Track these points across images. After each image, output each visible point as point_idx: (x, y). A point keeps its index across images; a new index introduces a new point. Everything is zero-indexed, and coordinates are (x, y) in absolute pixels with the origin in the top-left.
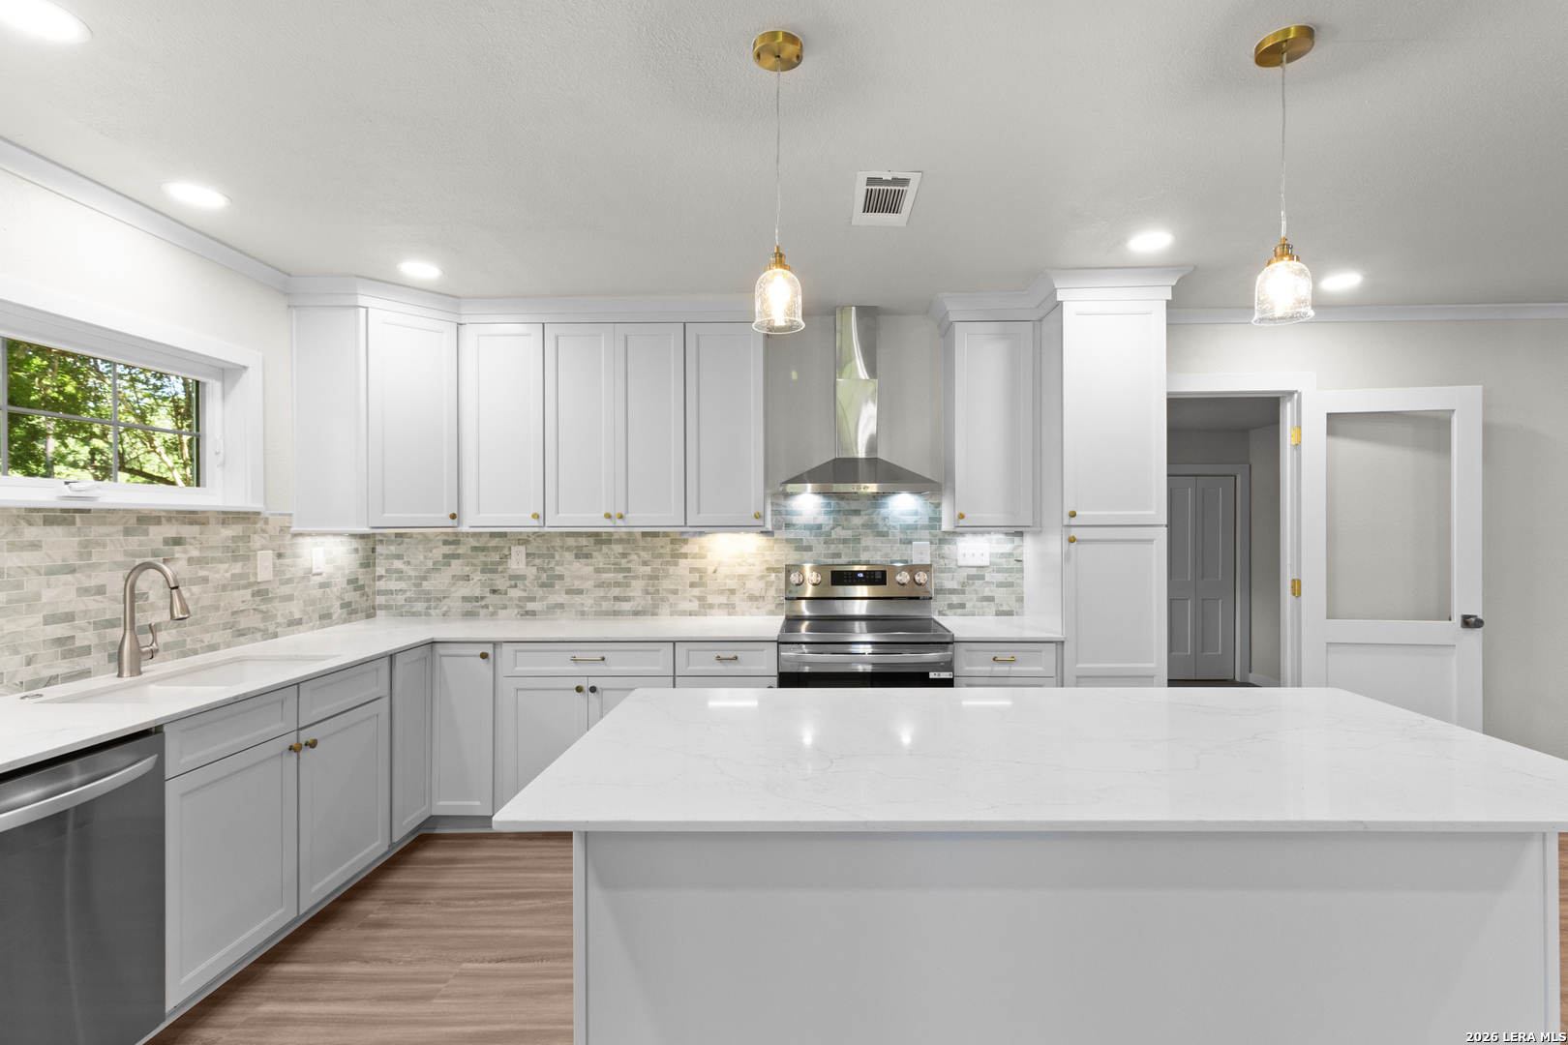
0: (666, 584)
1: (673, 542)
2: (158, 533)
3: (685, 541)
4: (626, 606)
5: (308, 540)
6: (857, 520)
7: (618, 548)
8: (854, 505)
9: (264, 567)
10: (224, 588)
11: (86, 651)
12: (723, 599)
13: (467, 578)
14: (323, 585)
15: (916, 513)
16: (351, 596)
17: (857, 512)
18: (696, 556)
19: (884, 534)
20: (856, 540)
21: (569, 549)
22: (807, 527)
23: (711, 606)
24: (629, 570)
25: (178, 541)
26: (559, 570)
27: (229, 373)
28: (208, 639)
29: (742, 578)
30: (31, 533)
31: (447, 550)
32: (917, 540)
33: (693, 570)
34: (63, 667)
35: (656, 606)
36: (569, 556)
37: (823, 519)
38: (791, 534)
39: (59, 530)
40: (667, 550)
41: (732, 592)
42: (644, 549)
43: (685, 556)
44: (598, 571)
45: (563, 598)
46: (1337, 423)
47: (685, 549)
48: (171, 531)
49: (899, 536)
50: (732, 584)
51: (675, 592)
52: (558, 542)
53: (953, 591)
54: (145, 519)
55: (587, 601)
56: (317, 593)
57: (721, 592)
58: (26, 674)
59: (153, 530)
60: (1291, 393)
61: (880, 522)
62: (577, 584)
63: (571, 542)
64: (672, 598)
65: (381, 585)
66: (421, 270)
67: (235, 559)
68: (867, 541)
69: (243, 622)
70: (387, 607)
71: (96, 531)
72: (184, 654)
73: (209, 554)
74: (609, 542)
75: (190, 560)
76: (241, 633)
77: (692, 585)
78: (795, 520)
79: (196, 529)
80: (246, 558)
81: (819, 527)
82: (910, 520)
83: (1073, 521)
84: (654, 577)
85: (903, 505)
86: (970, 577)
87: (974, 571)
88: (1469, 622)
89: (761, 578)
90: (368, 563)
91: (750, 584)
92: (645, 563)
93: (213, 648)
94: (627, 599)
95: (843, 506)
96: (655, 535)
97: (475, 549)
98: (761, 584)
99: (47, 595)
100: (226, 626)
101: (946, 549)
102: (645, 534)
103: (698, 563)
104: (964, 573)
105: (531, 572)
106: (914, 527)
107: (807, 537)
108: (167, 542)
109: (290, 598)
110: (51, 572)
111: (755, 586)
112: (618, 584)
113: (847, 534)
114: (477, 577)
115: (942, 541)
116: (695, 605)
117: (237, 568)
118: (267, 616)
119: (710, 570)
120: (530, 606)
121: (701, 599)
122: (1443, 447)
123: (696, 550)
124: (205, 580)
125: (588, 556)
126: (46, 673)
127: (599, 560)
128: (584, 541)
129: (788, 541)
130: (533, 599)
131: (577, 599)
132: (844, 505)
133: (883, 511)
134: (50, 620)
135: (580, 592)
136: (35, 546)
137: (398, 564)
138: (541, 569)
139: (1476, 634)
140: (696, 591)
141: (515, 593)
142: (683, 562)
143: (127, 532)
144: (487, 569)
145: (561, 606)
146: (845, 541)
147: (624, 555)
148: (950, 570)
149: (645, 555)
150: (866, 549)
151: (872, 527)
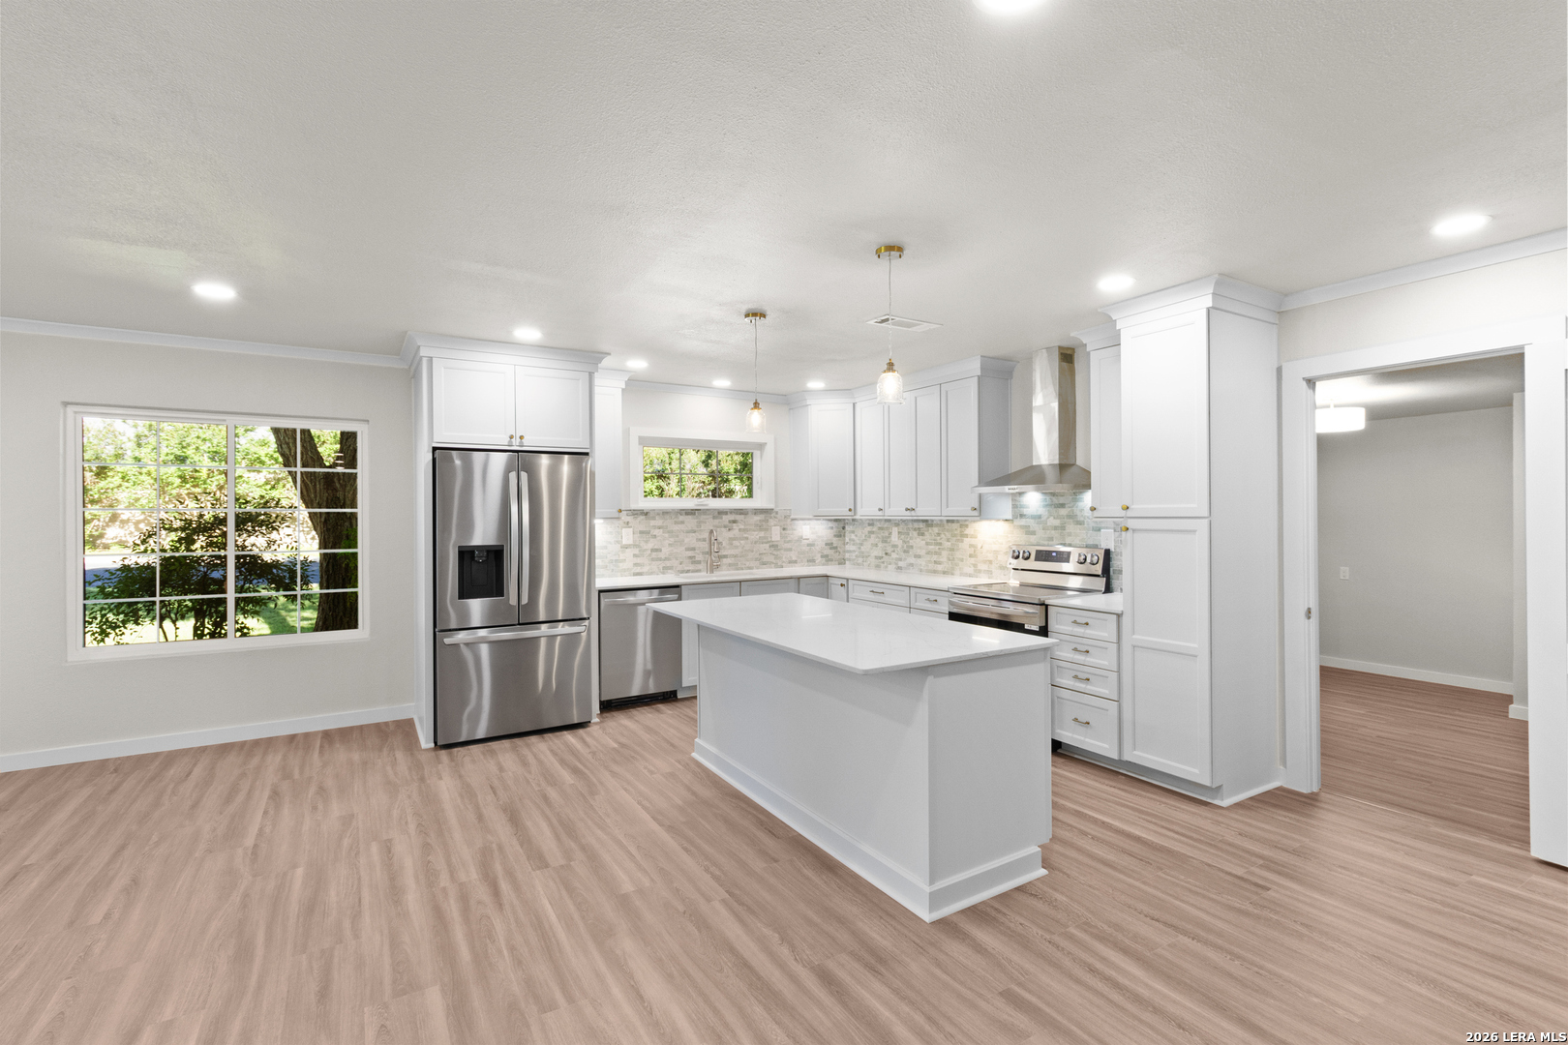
0: (958, 555)
1: (961, 527)
2: (726, 518)
3: (967, 526)
4: (940, 568)
5: (801, 522)
6: (1063, 512)
7: (936, 530)
8: (1061, 500)
9: (776, 534)
10: (756, 543)
11: (699, 562)
12: (987, 566)
13: (876, 545)
14: (808, 545)
16: (827, 551)
17: (1062, 506)
18: (972, 536)
19: (1079, 523)
20: (1063, 528)
21: (915, 530)
22: (1034, 517)
23: (980, 571)
24: (940, 544)
25: (734, 522)
26: (911, 542)
27: (761, 446)
28: (748, 564)
29: (996, 552)
30: (681, 518)
31: (869, 528)
32: (1104, 528)
33: (971, 546)
34: (691, 567)
35: (953, 569)
36: (915, 534)
37: (1042, 511)
38: (1023, 522)
39: (690, 517)
40: (958, 532)
41: (991, 562)
42: (948, 531)
43: (966, 536)
44: (927, 544)
45: (912, 560)
47: (967, 531)
48: (732, 517)
49: (1092, 524)
50: (990, 557)
51: (962, 560)
52: (910, 526)
54: (721, 513)
55: (922, 562)
56: (807, 549)
57: (985, 562)
58: (680, 568)
59: (724, 517)
61: (1078, 513)
62: (919, 552)
63: (916, 525)
64: (960, 563)
65: (848, 547)
67: (761, 530)
68: (1070, 527)
69: (765, 559)
70: (849, 560)
71: (703, 517)
72: (737, 569)
73: (747, 527)
74: (932, 526)
75: (740, 530)
76: (764, 564)
77: (971, 556)
78: (1025, 511)
79: (743, 516)
80: (766, 530)
81: (1040, 517)
84: (952, 550)
89: (1006, 553)
90: (840, 535)
91: (1000, 557)
92: (948, 540)
93: (750, 568)
94: (940, 563)
95: (1056, 503)
96: (953, 521)
97: (880, 528)
98: (1006, 557)
99: (686, 540)
100: (756, 559)
102: (948, 521)
103: (973, 542)
105: (900, 543)
107: (1033, 524)
108: (730, 522)
109: (790, 550)
110: (688, 532)
111: (1002, 559)
112: (936, 553)
113: (1057, 522)
114: (880, 545)
116: (971, 570)
117: (762, 534)
118: (777, 557)
119: (979, 547)
120: (901, 564)
121: (975, 566)
123: (972, 533)
124: (747, 538)
125: (923, 534)
126: (686, 568)
127: (928, 537)
128: (921, 525)
129: (1022, 527)
130: (900, 560)
131: (919, 561)
132: (1055, 500)
133: (1080, 504)
134: (688, 549)
135: (919, 557)
136: (683, 522)
137: (853, 536)
138: (904, 542)
140: (972, 560)
141: (894, 555)
142: (966, 540)
143: (714, 518)
144: (885, 541)
145: (912, 565)
146: (1056, 528)
147: (939, 534)
149: (948, 535)
150: (1070, 534)
151: (1071, 516)
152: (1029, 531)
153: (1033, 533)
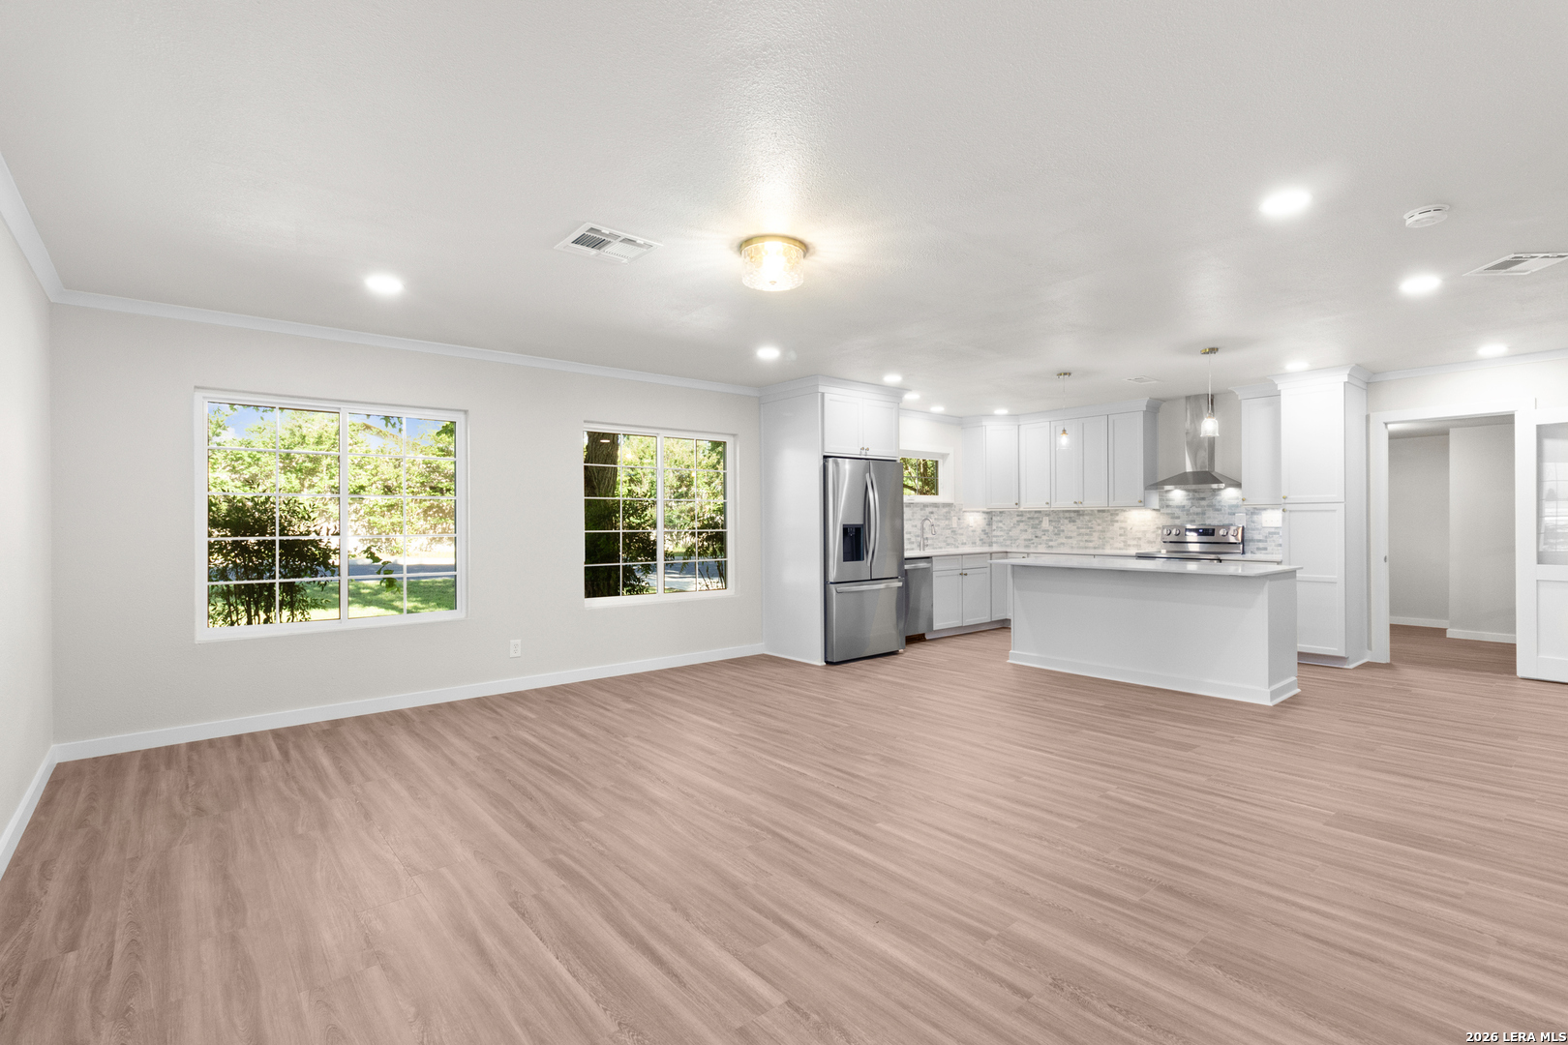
0: (1108, 535)
1: (1112, 515)
2: (927, 511)
3: (1117, 514)
4: (1091, 544)
5: (968, 514)
6: (1203, 503)
7: (1087, 518)
8: (1202, 495)
9: (954, 523)
10: (944, 529)
11: (913, 543)
12: (1135, 542)
13: (1026, 531)
14: (973, 531)
15: (1237, 498)
16: (983, 536)
17: (1203, 499)
18: (1122, 522)
19: (1218, 510)
20: (1204, 513)
21: (1066, 518)
22: (1178, 507)
23: (1129, 545)
24: (1092, 528)
25: (932, 513)
26: (1062, 528)
27: (944, 456)
29: (1144, 532)
31: (1018, 518)
32: (1238, 512)
33: (1121, 528)
35: (1104, 545)
36: (1066, 521)
37: (1186, 503)
38: (1169, 511)
40: (1109, 518)
41: (1140, 539)
42: (1099, 518)
43: (1117, 521)
44: (1078, 528)
45: (1064, 540)
46: (1544, 432)
47: (1117, 518)
48: (930, 510)
49: (1228, 511)
50: (1139, 535)
51: (1112, 538)
52: (1061, 515)
53: (1260, 541)
54: (925, 506)
55: (1074, 542)
56: (971, 534)
57: (1134, 539)
61: (1217, 504)
62: (1070, 534)
63: (1067, 515)
64: (1111, 541)
65: (995, 533)
66: (1002, 411)
67: (946, 519)
68: (1210, 513)
69: (949, 541)
70: (996, 543)
72: (933, 548)
73: (939, 517)
74: (1083, 515)
75: (935, 519)
76: (948, 545)
77: (1121, 535)
78: (1171, 503)
79: (936, 509)
80: (949, 519)
81: (1184, 507)
82: (1234, 502)
83: (1287, 501)
84: (1103, 531)
85: (1229, 495)
86: (1270, 533)
87: (1273, 530)
89: (1154, 532)
90: (990, 524)
91: (1147, 535)
92: (1099, 525)
93: (941, 548)
94: (1090, 541)
95: (1197, 497)
96: (1103, 511)
97: (1029, 518)
98: (1154, 535)
100: (945, 541)
101: (1255, 518)
102: (1099, 511)
103: (1123, 525)
104: (1267, 531)
105: (1051, 528)
106: (1237, 506)
107: (1178, 512)
108: (929, 513)
109: (962, 534)
111: (1150, 536)
112: (1087, 534)
113: (1199, 510)
114: (1030, 530)
115: (1253, 513)
116: (1122, 545)
117: (947, 522)
118: (956, 540)
119: (1129, 529)
120: (1051, 543)
121: (1125, 542)
123: (1122, 519)
124: (939, 525)
125: (1074, 521)
127: (1079, 523)
128: (1072, 515)
129: (1168, 514)
130: (1051, 540)
131: (1070, 541)
133: (1218, 498)
135: (1071, 538)
137: (1000, 525)
138: (1055, 527)
140: (1122, 538)
141: (1044, 538)
142: (1116, 525)
143: (921, 510)
144: (1034, 527)
145: (1063, 544)
146: (1197, 514)
147: (1090, 521)
148: (1258, 529)
149: (1099, 521)
150: (1209, 518)
151: (1211, 506)
152: (1173, 516)
153: (1178, 518)
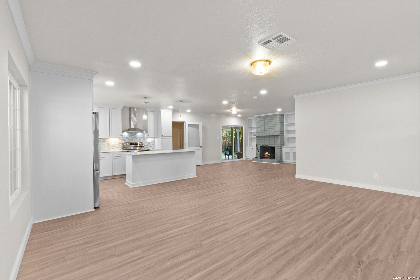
1: (104, 139)
3: (106, 139)
6: (133, 136)
8: (132, 134)
12: (112, 148)
15: (141, 135)
17: (133, 135)
18: (107, 142)
19: (137, 138)
20: (133, 139)
22: (126, 137)
23: (110, 149)
32: (141, 139)
33: (107, 144)
37: (128, 136)
38: (123, 138)
40: (103, 141)
41: (114, 147)
43: (106, 142)
46: (189, 125)
47: (106, 141)
49: (139, 138)
50: (114, 146)
51: (104, 147)
53: (146, 146)
57: (112, 147)
60: (185, 122)
64: (104, 148)
68: (134, 139)
77: (107, 146)
78: (123, 136)
81: (127, 137)
82: (140, 136)
83: (163, 136)
85: (139, 134)
86: (148, 144)
87: (149, 143)
88: (201, 147)
89: (118, 145)
95: (131, 135)
98: (118, 146)
101: (145, 140)
103: (108, 143)
104: (148, 143)
106: (141, 137)
107: (125, 139)
111: (117, 146)
113: (132, 138)
115: (145, 139)
116: (108, 149)
119: (110, 144)
122: (199, 128)
123: (108, 141)
132: (131, 134)
133: (136, 135)
139: (202, 148)
140: (108, 147)
142: (106, 143)
146: (131, 139)
148: (146, 143)
150: (134, 140)
151: (135, 137)
152: (124, 140)
153: (126, 140)
